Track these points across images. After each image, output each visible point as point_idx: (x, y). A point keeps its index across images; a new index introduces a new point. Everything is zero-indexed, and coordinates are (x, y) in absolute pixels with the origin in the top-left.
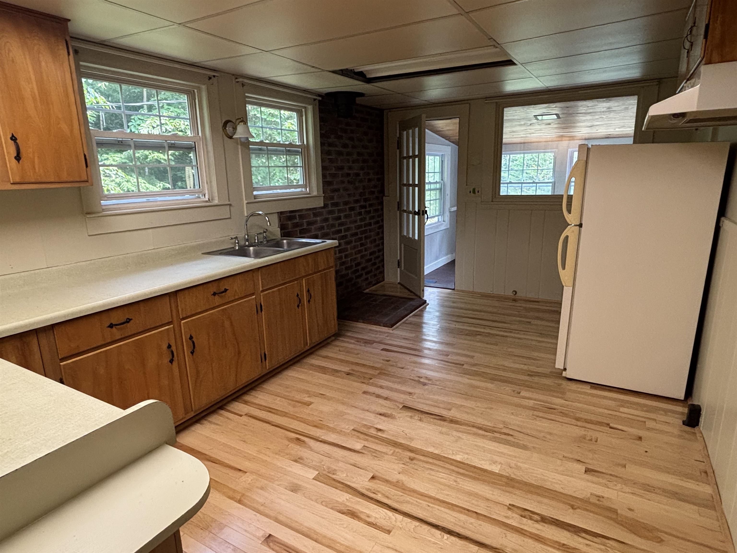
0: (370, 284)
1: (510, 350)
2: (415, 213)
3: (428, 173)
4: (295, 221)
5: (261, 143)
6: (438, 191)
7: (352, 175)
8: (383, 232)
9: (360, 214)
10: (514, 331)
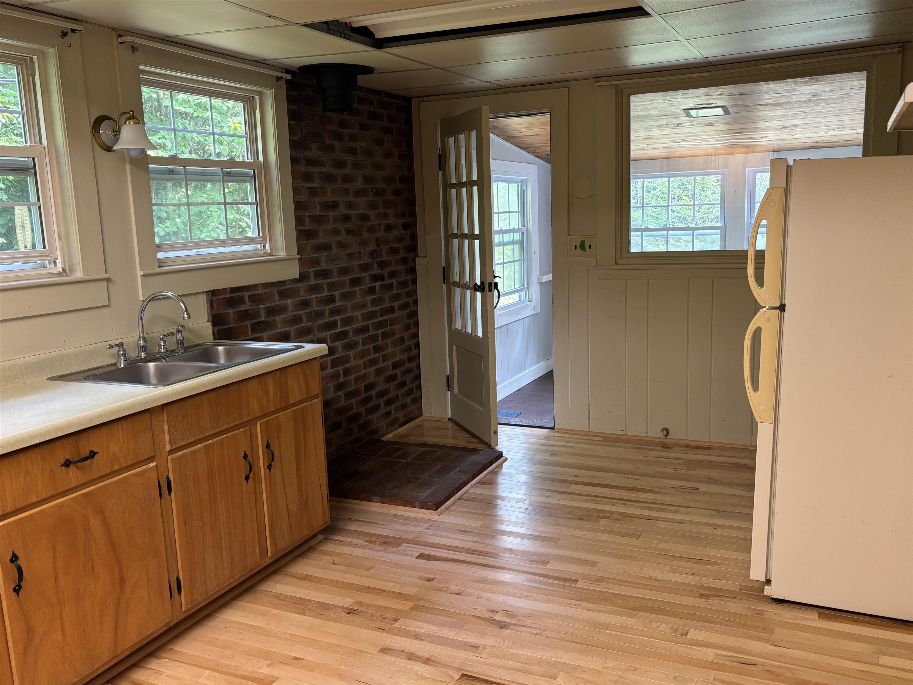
0: (395, 423)
1: (663, 546)
2: (476, 288)
3: (498, 213)
4: (243, 308)
5: (173, 159)
6: (517, 247)
7: (353, 219)
8: (417, 324)
9: (372, 290)
10: (669, 508)
